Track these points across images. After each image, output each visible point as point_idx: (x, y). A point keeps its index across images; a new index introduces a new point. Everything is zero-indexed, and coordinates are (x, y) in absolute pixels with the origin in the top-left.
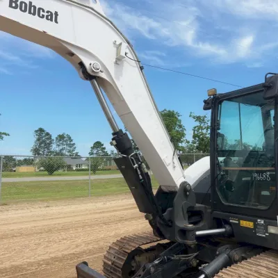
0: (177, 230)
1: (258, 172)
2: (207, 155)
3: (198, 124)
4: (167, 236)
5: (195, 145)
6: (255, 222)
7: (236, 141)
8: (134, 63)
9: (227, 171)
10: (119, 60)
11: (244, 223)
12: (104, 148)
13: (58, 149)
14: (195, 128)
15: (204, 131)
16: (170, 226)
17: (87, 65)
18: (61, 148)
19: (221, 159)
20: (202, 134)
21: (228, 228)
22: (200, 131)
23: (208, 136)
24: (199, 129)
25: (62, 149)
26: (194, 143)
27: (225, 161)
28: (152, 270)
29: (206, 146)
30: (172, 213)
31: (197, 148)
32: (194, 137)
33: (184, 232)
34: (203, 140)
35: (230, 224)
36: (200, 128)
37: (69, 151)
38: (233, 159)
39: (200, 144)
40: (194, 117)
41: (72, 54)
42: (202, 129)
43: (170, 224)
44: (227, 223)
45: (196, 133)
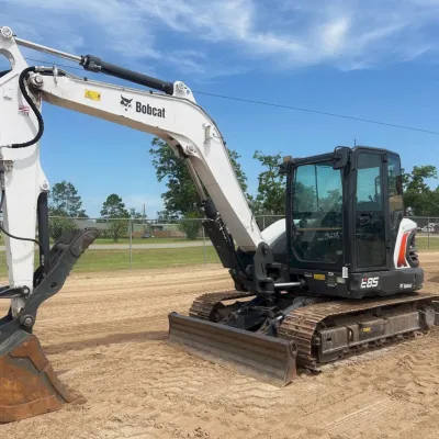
0: (257, 283)
1: (329, 232)
2: (282, 218)
3: (266, 168)
4: (249, 288)
5: (262, 202)
6: (326, 274)
7: (329, 192)
8: (218, 140)
9: (302, 232)
10: (207, 140)
11: (317, 276)
12: (123, 206)
13: (55, 206)
14: (262, 175)
15: (277, 180)
16: (251, 280)
17: (184, 147)
18: (60, 203)
19: (296, 221)
20: (274, 184)
21: (303, 281)
22: (270, 179)
23: (283, 187)
24: (268, 177)
25: (62, 205)
26: (260, 198)
27: (301, 224)
28: (237, 316)
29: (279, 203)
30: (252, 269)
31: (265, 205)
32: (261, 189)
33: (263, 284)
34: (274, 193)
35: (305, 278)
36: (270, 174)
37: (72, 209)
38: (309, 221)
39: (269, 200)
40: (261, 159)
41: (172, 139)
42: (273, 177)
43: (251, 278)
44: (302, 277)
45: (263, 182)
